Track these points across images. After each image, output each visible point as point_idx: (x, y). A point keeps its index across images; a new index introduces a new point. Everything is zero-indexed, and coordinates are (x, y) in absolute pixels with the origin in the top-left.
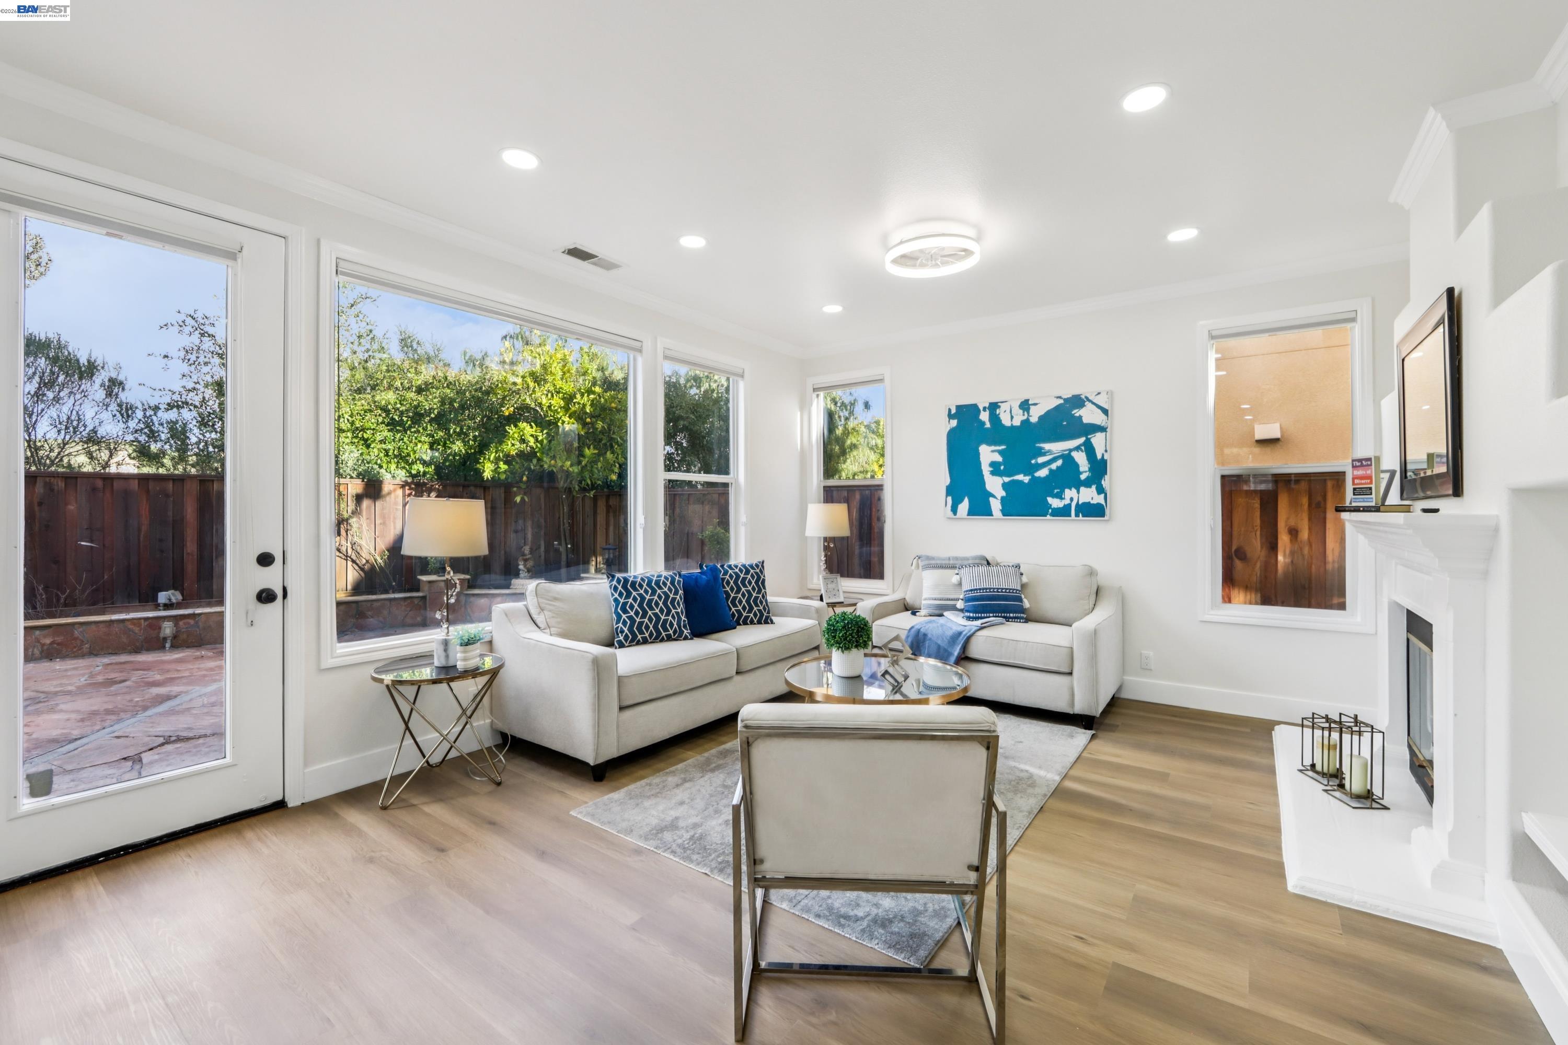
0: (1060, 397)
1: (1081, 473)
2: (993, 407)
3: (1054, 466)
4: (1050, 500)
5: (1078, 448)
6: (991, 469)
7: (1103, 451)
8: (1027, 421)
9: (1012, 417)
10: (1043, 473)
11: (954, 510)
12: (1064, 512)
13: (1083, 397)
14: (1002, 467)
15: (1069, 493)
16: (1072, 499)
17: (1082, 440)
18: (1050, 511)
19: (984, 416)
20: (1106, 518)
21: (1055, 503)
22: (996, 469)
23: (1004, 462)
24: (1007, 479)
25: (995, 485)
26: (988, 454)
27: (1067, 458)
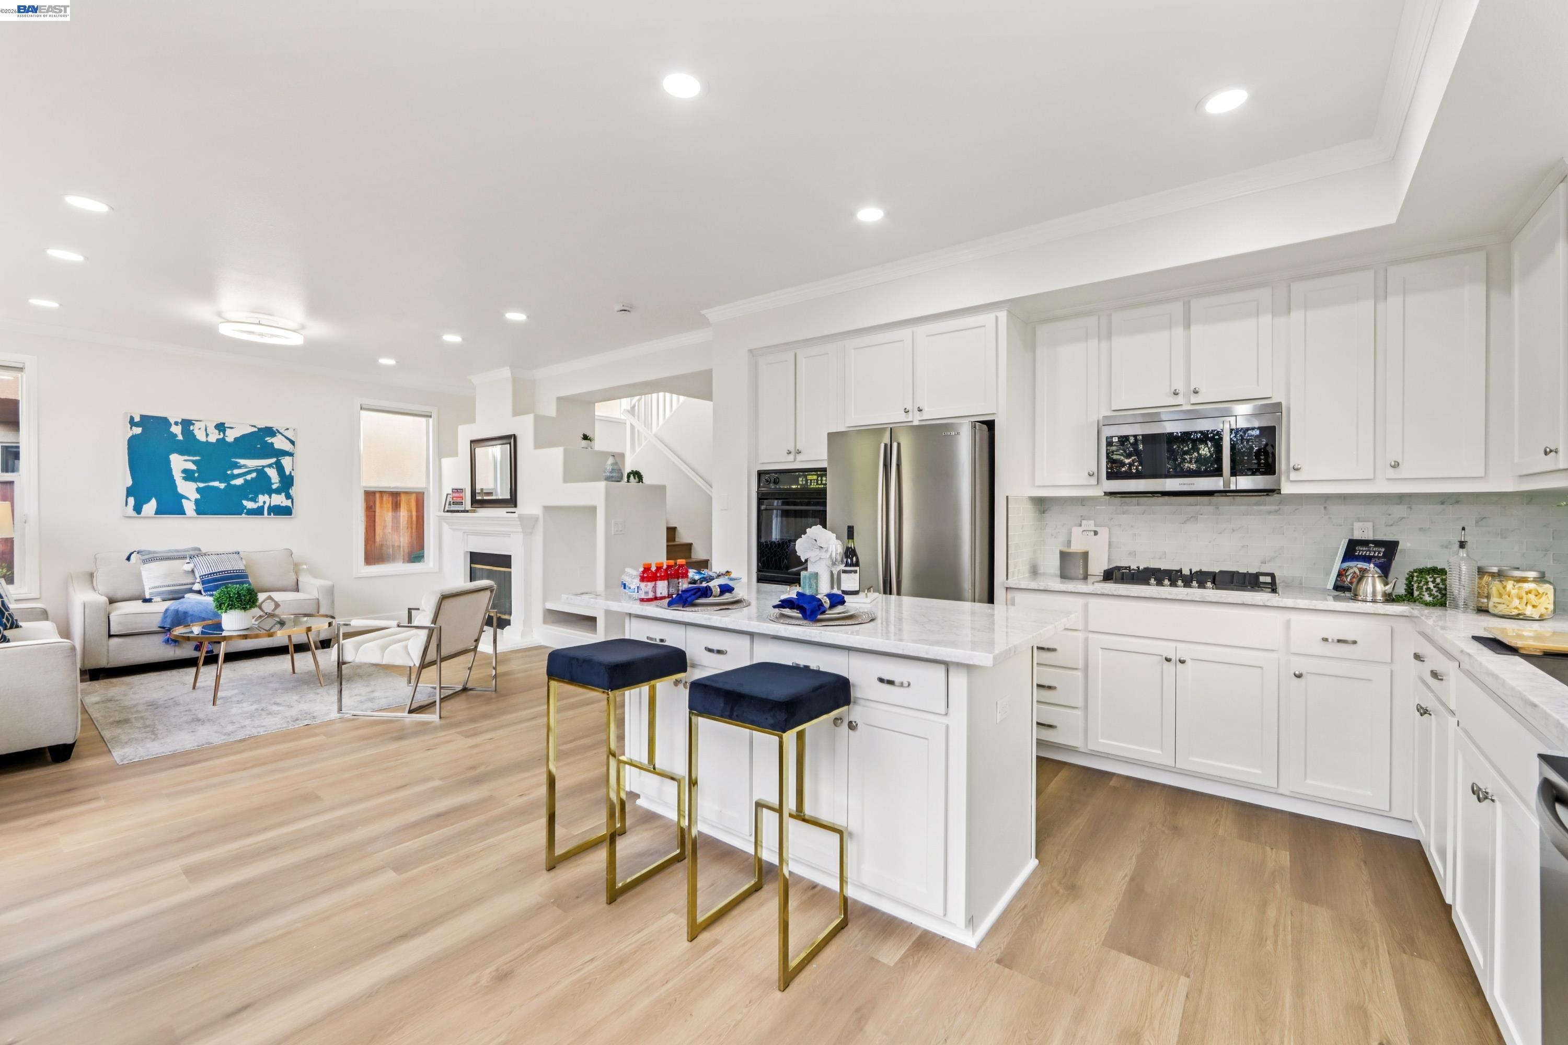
0: (255, 426)
1: (273, 484)
2: (186, 424)
3: (249, 477)
4: (245, 502)
5: (270, 466)
6: (184, 475)
7: (290, 469)
8: (223, 439)
9: (207, 435)
10: (239, 482)
11: (138, 509)
12: (258, 512)
13: (275, 429)
14: (196, 475)
15: (263, 499)
16: (264, 503)
17: (274, 460)
18: (245, 511)
19: (177, 430)
20: (292, 516)
21: (250, 505)
22: (188, 475)
23: (198, 471)
24: (201, 485)
25: (188, 490)
26: (179, 463)
27: (261, 472)
